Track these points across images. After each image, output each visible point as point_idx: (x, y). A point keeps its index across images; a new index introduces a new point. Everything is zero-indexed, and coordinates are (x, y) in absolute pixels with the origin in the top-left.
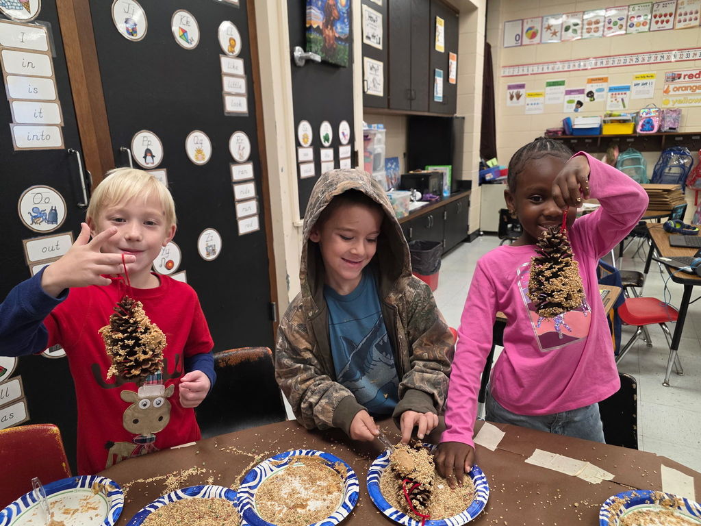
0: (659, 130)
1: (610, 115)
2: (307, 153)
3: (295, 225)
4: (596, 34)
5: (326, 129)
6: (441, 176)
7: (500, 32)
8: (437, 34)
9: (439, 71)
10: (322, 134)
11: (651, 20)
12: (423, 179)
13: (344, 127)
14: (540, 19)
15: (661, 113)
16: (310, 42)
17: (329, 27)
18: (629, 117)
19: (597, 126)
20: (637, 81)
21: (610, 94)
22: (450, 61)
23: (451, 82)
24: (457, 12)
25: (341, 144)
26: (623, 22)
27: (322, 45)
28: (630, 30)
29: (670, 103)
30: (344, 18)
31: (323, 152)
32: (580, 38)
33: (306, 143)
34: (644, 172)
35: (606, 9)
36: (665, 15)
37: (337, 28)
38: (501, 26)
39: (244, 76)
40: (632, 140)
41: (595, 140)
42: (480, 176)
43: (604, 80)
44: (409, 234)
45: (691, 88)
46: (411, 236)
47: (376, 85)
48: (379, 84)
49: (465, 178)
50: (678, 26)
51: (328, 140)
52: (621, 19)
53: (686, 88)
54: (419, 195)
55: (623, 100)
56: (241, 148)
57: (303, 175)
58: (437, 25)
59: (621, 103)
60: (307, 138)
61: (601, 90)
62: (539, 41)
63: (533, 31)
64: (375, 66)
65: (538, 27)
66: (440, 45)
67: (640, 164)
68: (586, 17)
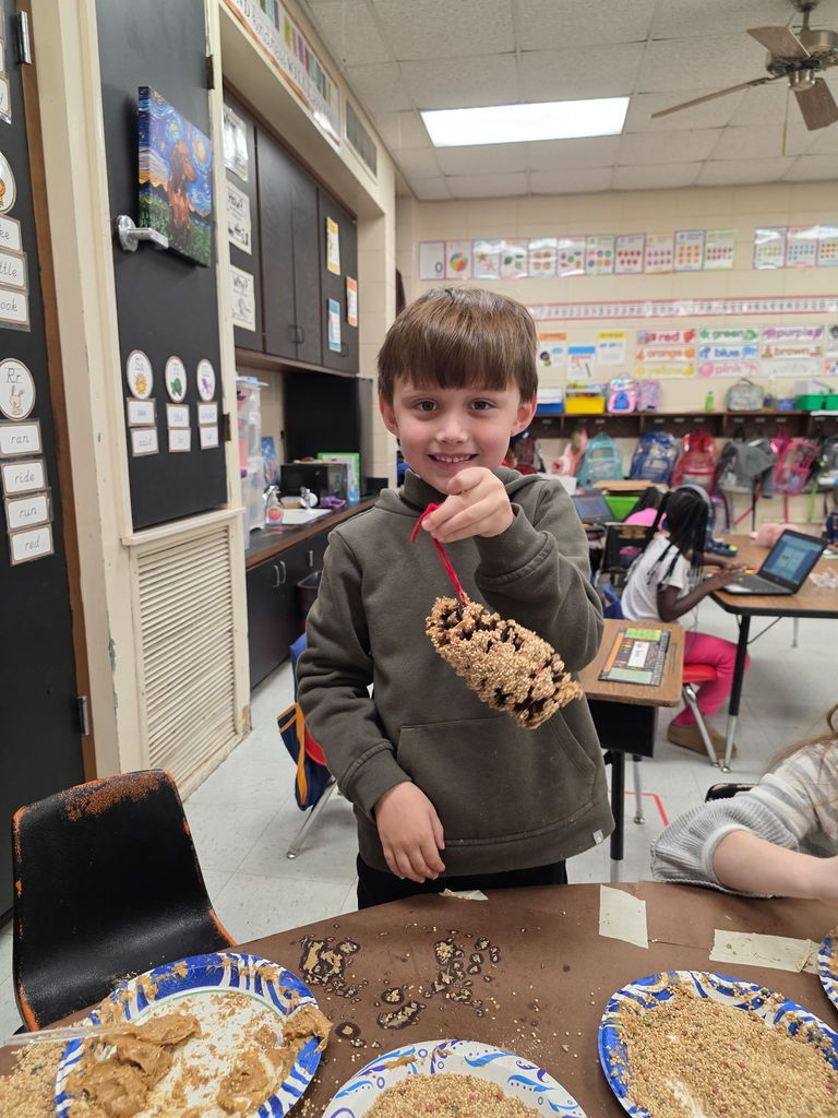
0: (636, 410)
1: (574, 386)
2: (144, 411)
3: (124, 543)
4: (548, 272)
5: (175, 370)
6: (344, 468)
7: (414, 256)
8: (329, 245)
9: (334, 304)
10: (170, 379)
11: (615, 259)
12: (317, 473)
13: (205, 370)
14: (469, 243)
15: (636, 384)
16: (147, 210)
17: (179, 191)
18: (597, 390)
19: (557, 401)
20: (603, 341)
21: (570, 357)
22: (349, 290)
23: (350, 322)
24: (354, 217)
25: (200, 399)
26: (581, 258)
27: (167, 219)
28: (590, 270)
29: (646, 372)
30: (204, 182)
31: (171, 410)
32: (525, 274)
33: (141, 392)
34: (620, 466)
35: (559, 238)
36: (632, 254)
37: (191, 196)
38: (414, 248)
39: (21, 252)
40: (602, 421)
41: (556, 420)
42: (398, 471)
43: (561, 336)
44: (308, 559)
45: (669, 353)
46: (311, 564)
47: (244, 311)
48: (248, 310)
49: (378, 474)
50: (649, 269)
51: (178, 390)
52: (578, 254)
53: (663, 353)
54: (313, 499)
55: (587, 365)
56: (16, 393)
57: (138, 450)
58: (329, 231)
59: (584, 370)
60: (144, 382)
61: (557, 351)
62: (469, 275)
63: (461, 259)
64: (241, 279)
65: (466, 255)
66: (334, 263)
67: (612, 456)
68: (532, 246)
